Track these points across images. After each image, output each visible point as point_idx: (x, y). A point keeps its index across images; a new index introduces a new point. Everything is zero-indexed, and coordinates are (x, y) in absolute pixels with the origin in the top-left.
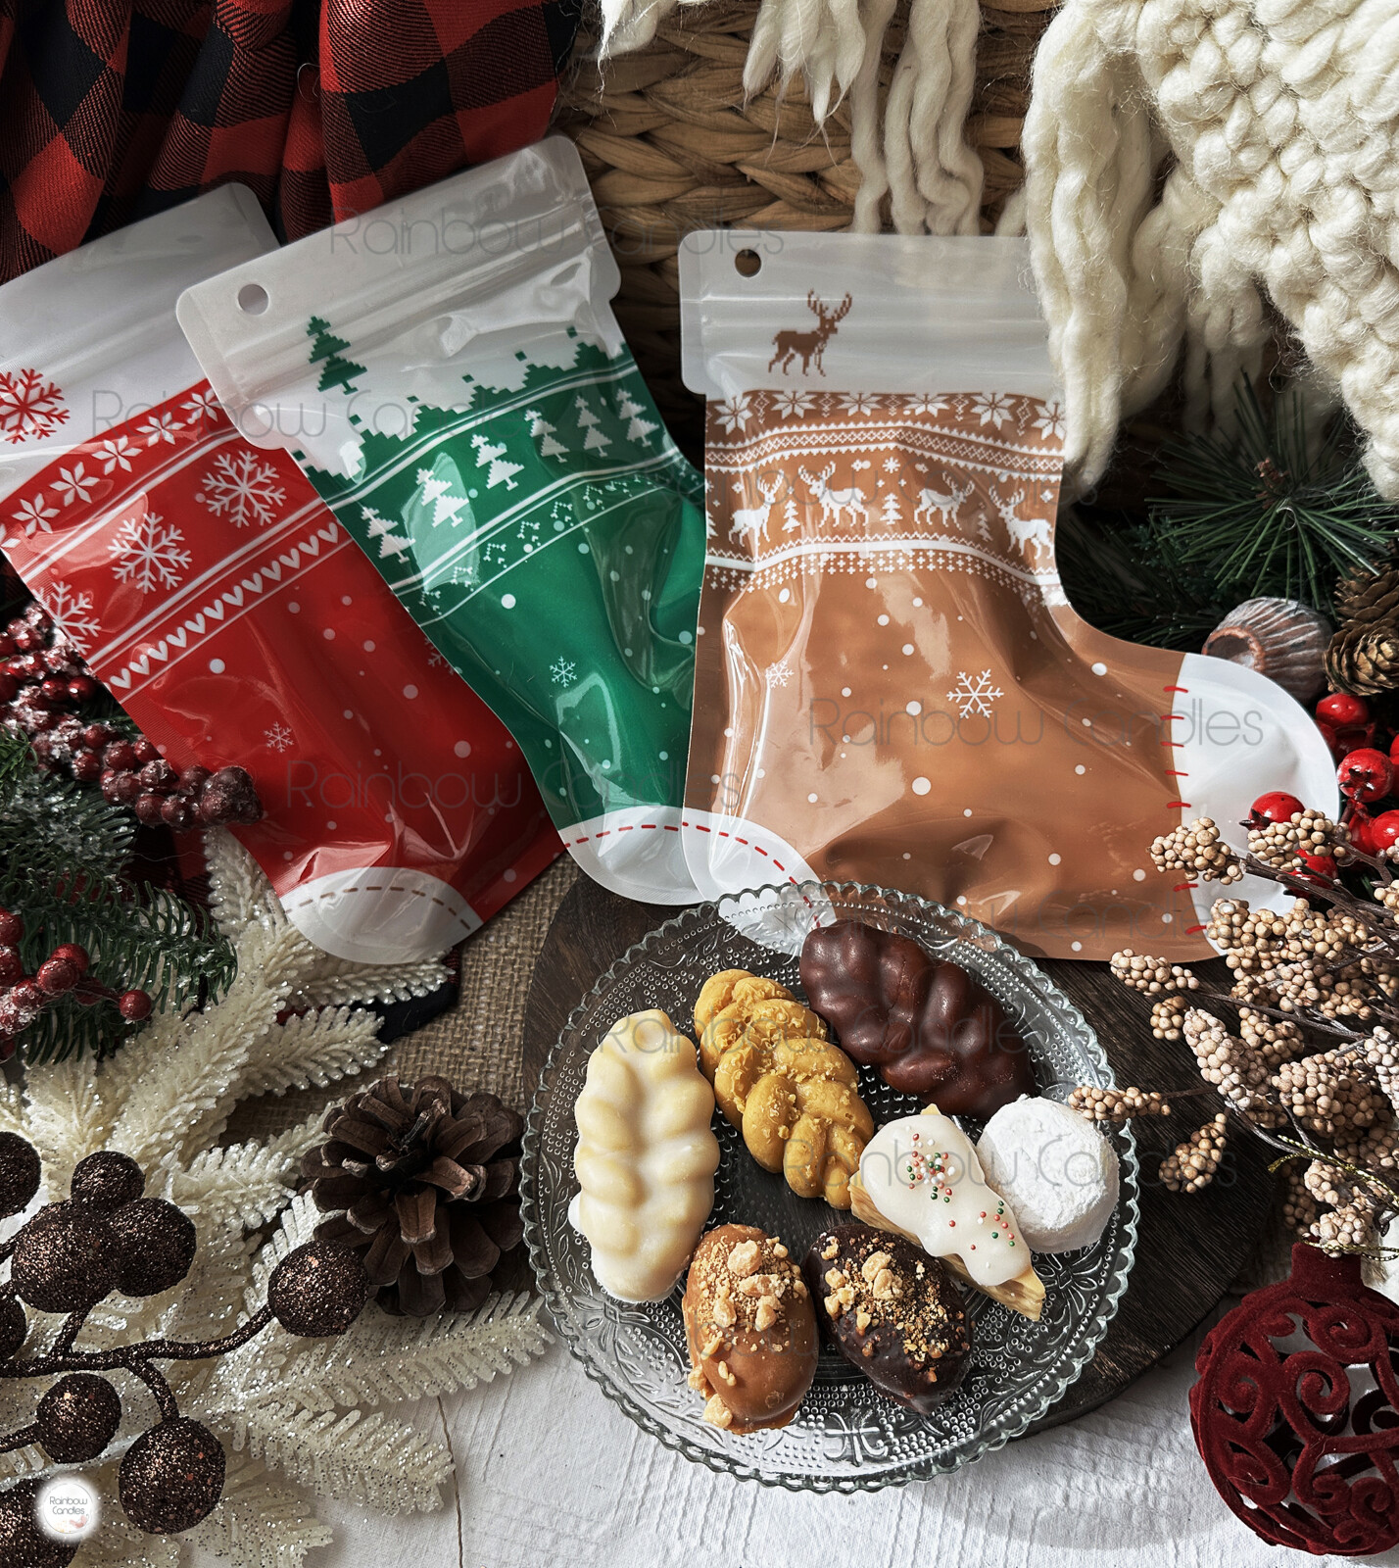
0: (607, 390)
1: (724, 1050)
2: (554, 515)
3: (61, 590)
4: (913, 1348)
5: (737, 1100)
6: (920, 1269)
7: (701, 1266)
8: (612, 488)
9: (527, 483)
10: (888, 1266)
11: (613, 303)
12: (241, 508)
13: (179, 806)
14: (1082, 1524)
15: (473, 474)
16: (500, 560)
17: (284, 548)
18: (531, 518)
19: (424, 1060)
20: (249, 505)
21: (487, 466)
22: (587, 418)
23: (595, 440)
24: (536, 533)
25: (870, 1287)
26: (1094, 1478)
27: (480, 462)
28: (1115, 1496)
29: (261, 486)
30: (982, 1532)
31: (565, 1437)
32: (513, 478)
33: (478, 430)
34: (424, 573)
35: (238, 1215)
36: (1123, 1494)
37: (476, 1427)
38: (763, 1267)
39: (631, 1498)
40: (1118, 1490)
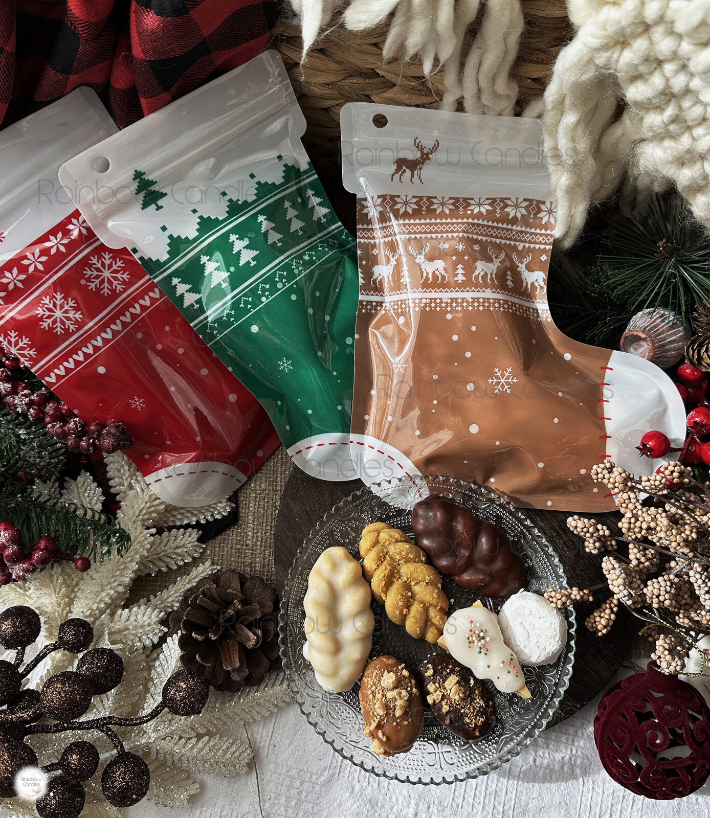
0: (301, 192)
1: (375, 569)
2: (277, 279)
3: (13, 335)
4: (469, 721)
5: (382, 595)
6: (472, 682)
7: (368, 681)
8: (307, 258)
9: (261, 261)
10: (458, 682)
11: (302, 138)
12: (106, 284)
13: (89, 445)
14: (541, 772)
15: (231, 258)
16: (249, 306)
17: (131, 304)
18: (264, 282)
19: (223, 551)
20: (110, 282)
21: (239, 252)
22: (291, 213)
23: (296, 225)
24: (267, 290)
25: (449, 692)
26: (547, 752)
27: (235, 251)
28: (557, 759)
29: (116, 272)
30: (496, 777)
31: (303, 737)
32: (253, 259)
33: (232, 231)
34: (208, 313)
35: (140, 641)
36: (560, 758)
37: (263, 734)
38: (397, 685)
39: (335, 764)
40: (558, 756)
